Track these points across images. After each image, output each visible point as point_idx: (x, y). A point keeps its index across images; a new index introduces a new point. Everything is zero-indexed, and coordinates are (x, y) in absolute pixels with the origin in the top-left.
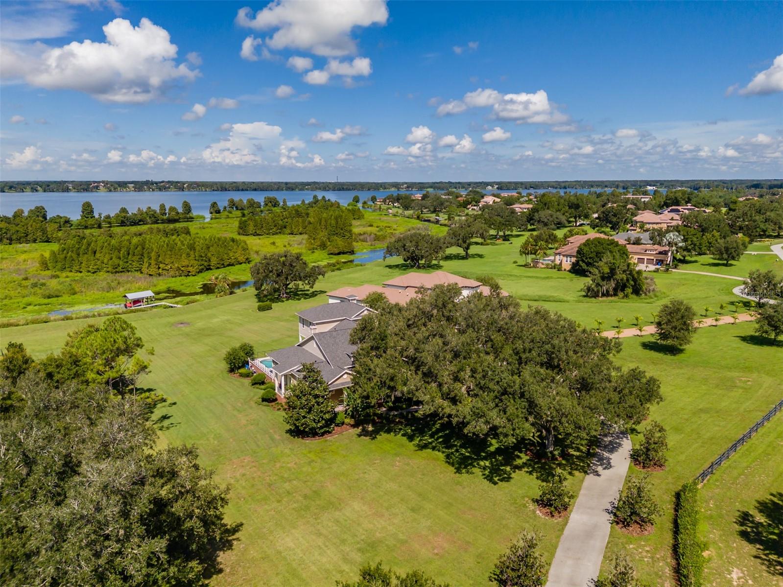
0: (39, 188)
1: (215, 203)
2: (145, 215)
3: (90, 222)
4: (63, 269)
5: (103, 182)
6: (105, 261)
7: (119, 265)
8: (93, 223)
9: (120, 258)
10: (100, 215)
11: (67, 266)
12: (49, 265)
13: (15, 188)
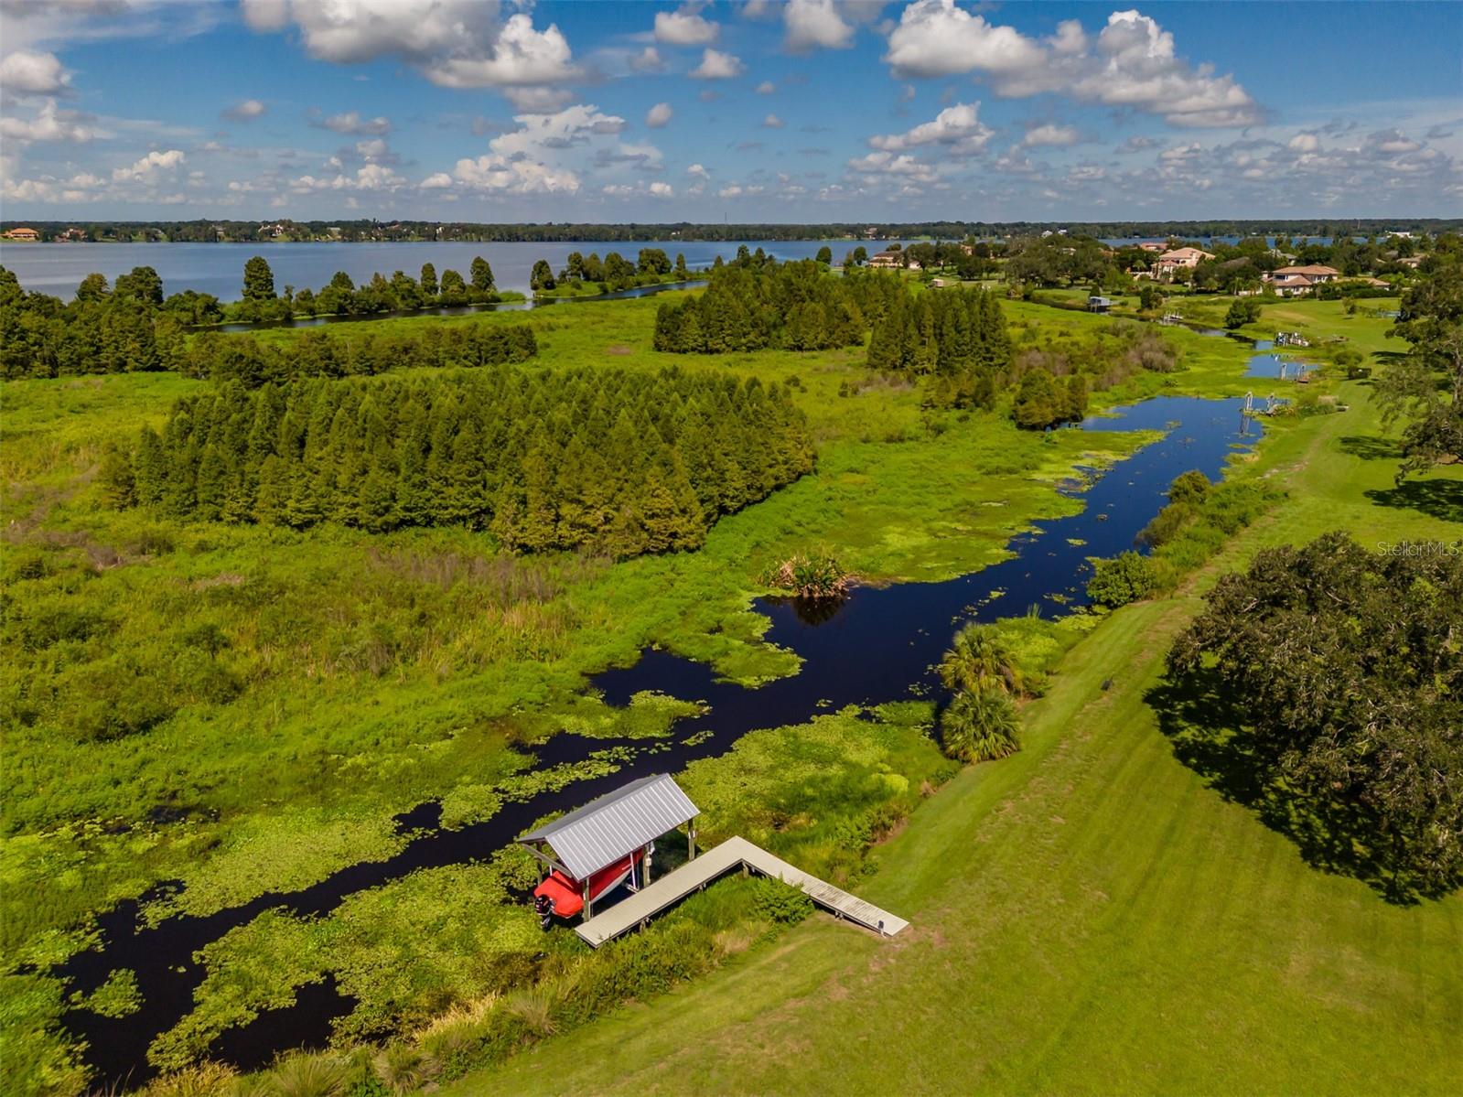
0: (161, 234)
1: (544, 263)
2: (390, 292)
3: (267, 308)
4: (187, 508)
5: (282, 222)
6: (343, 480)
7: (393, 497)
8: (272, 311)
9: (395, 469)
10: (288, 290)
11: (201, 497)
12: (139, 485)
13: (115, 233)
